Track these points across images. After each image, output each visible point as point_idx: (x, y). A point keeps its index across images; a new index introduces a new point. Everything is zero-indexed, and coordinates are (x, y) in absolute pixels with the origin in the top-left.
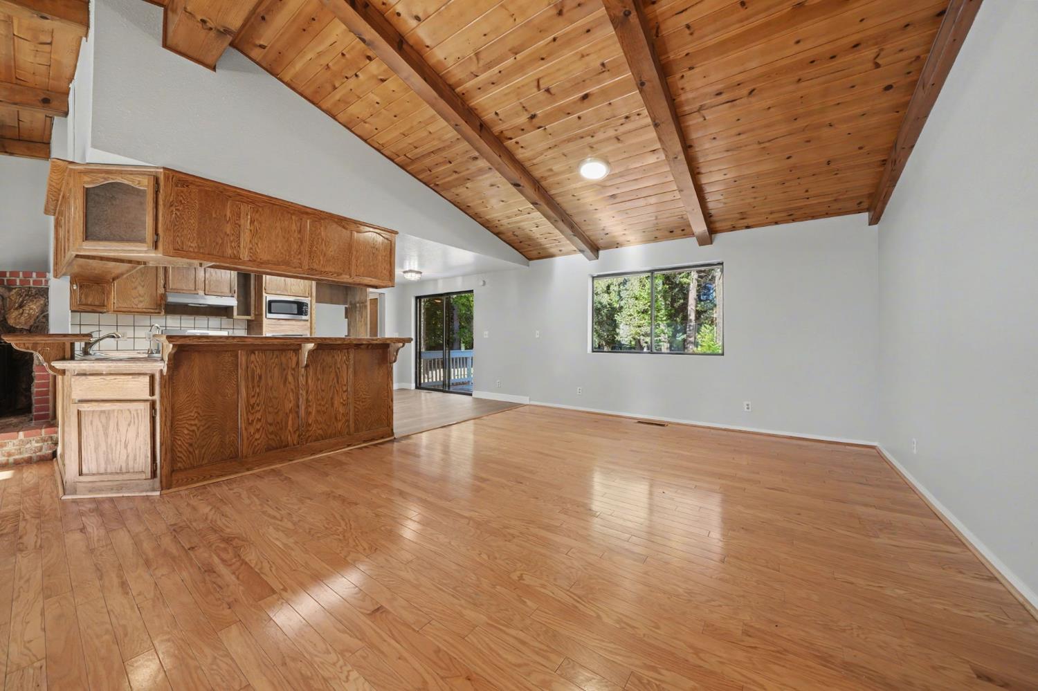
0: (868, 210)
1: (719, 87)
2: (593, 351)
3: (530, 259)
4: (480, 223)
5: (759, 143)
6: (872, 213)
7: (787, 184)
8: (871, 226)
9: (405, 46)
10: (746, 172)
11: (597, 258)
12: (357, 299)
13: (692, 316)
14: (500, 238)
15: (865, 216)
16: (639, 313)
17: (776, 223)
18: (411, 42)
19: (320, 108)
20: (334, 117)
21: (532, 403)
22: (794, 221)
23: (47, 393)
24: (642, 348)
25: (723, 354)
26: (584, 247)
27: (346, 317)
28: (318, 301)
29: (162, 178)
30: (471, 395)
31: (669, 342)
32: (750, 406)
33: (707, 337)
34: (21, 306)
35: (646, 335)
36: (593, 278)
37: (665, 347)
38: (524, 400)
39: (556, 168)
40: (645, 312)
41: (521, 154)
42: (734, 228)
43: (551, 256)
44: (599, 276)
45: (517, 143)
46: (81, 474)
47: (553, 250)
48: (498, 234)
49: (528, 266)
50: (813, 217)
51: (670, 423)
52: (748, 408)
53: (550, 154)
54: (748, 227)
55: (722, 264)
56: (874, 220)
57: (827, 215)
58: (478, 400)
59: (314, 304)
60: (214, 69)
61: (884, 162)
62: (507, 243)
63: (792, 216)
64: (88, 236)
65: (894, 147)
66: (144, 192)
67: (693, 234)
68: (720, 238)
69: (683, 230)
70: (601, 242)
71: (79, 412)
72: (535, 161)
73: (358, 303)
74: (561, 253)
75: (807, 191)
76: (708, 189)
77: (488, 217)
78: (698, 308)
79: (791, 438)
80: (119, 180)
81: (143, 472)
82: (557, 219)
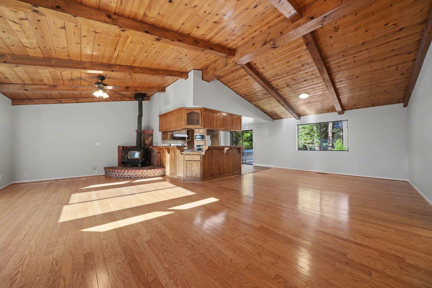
0: (403, 102)
1: (347, 77)
2: (298, 150)
3: (274, 119)
4: (261, 110)
5: (360, 87)
6: (404, 103)
7: (370, 97)
8: (404, 108)
9: (259, 74)
10: (355, 94)
11: (300, 119)
12: (215, 133)
13: (330, 135)
14: (266, 114)
15: (402, 104)
16: (305, 134)
17: (368, 107)
18: (260, 73)
19: (227, 86)
20: (229, 87)
21: (275, 167)
22: (374, 106)
23: (159, 160)
24: (307, 148)
25: (348, 151)
26: (296, 116)
27: (211, 139)
28: (207, 135)
29: (202, 110)
30: (252, 165)
31: (319, 146)
32: (359, 168)
33: (338, 144)
34: (148, 138)
35: (309, 143)
36: (298, 125)
37: (317, 148)
38: (273, 166)
39: (291, 95)
40: (308, 134)
41: (281, 93)
42: (352, 109)
43: (282, 118)
44: (300, 125)
45: (281, 90)
46: (187, 177)
47: (283, 117)
48: (265, 113)
49: (274, 122)
50: (382, 105)
51: (329, 174)
52: (358, 169)
53: (290, 93)
54: (357, 108)
55: (347, 120)
56: (405, 106)
57: (387, 104)
58: (255, 167)
59: (206, 136)
60: (209, 82)
61: (405, 90)
62: (268, 115)
63: (374, 105)
64: (188, 124)
65: (408, 87)
66: (199, 113)
67: (336, 111)
68: (346, 112)
69: (333, 110)
70: (301, 114)
71: (186, 163)
72: (285, 94)
73: (215, 135)
74: (286, 117)
75: (378, 98)
76: (342, 99)
77: (264, 108)
78: (333, 131)
79: (375, 178)
80: (193, 111)
81: (199, 177)
82: (289, 109)
